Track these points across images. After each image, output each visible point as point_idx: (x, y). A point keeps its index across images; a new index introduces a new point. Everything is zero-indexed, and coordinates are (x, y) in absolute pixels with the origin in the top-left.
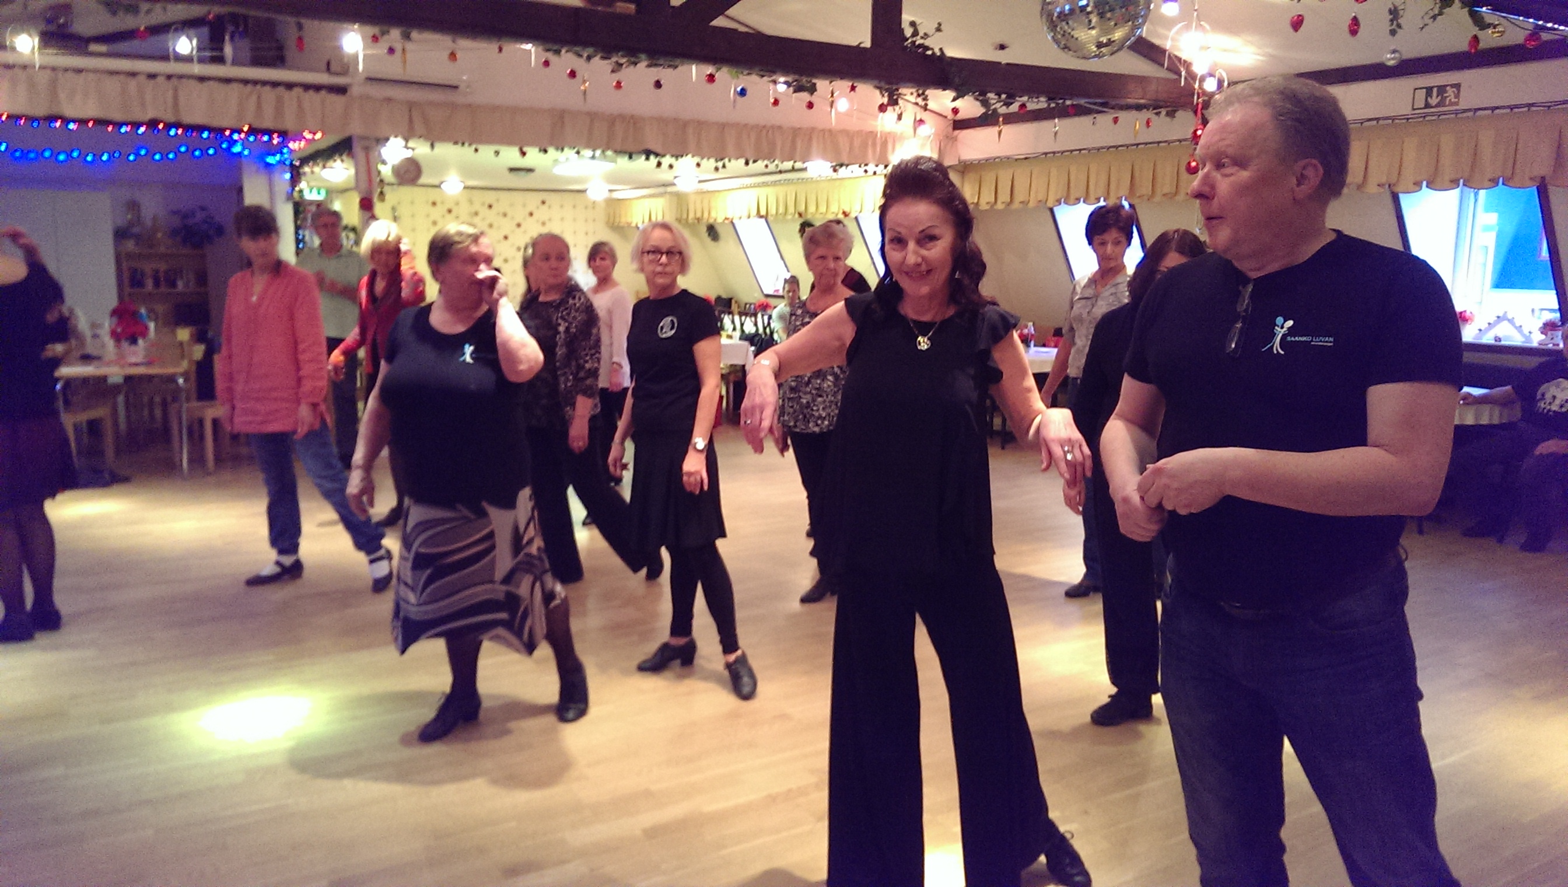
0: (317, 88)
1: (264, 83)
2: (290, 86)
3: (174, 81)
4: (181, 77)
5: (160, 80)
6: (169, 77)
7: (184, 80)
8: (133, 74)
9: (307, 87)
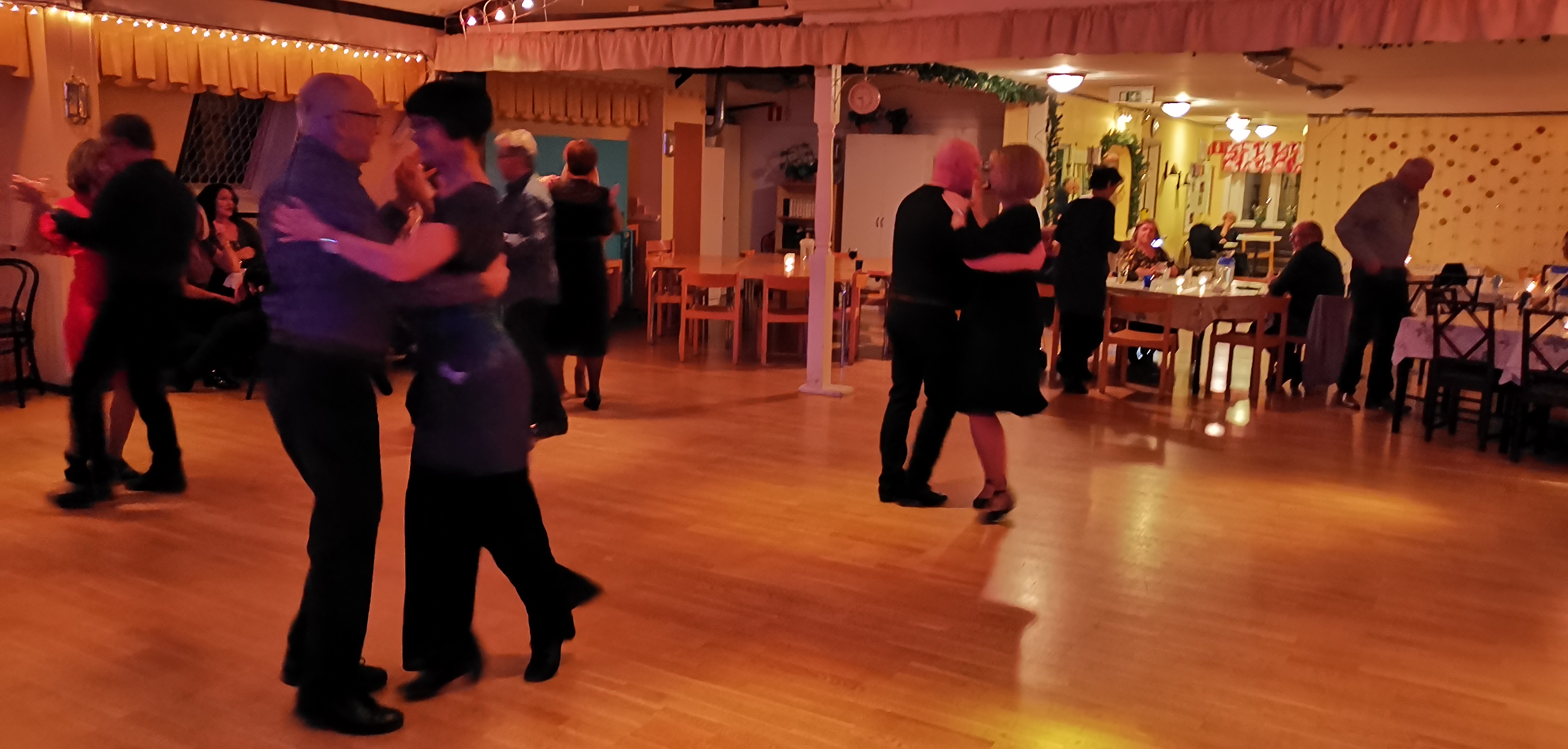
0: (775, 22)
1: (729, 24)
2: (750, 24)
3: (669, 30)
4: (674, 26)
5: (661, 30)
6: (666, 27)
7: (677, 29)
8: (643, 29)
9: (766, 23)
